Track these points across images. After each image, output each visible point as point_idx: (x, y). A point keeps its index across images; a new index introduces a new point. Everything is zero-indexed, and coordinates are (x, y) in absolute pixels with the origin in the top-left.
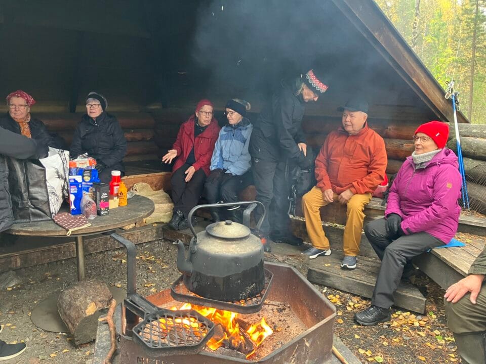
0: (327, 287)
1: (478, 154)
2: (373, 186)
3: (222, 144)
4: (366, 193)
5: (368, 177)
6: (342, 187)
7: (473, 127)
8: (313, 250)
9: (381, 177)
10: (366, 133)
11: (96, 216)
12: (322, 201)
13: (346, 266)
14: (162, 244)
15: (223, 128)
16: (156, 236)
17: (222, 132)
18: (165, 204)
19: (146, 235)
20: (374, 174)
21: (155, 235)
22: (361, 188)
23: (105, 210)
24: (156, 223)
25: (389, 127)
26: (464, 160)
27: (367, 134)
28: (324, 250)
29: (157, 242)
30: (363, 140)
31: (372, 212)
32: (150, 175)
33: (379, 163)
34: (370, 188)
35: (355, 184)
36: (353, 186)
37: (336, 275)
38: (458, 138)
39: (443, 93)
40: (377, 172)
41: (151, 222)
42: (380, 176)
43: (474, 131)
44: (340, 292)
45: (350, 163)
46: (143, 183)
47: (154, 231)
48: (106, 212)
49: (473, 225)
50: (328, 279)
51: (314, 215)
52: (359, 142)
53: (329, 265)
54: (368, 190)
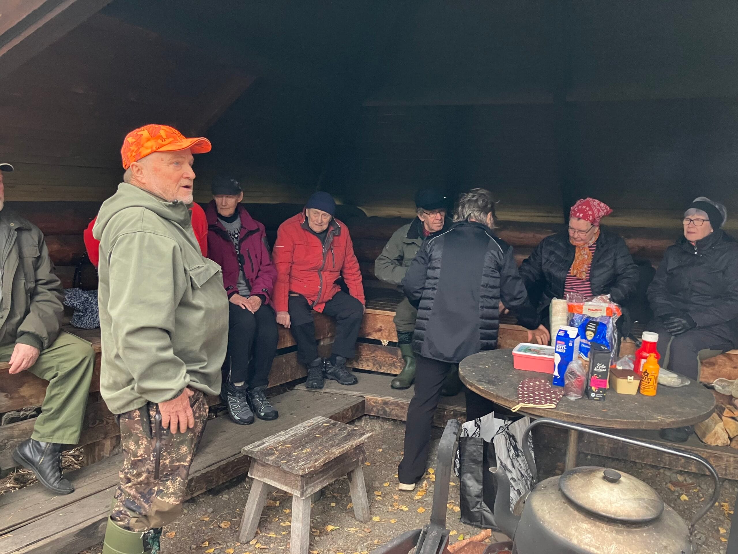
11: (580, 397)
23: (598, 392)
48: (599, 396)
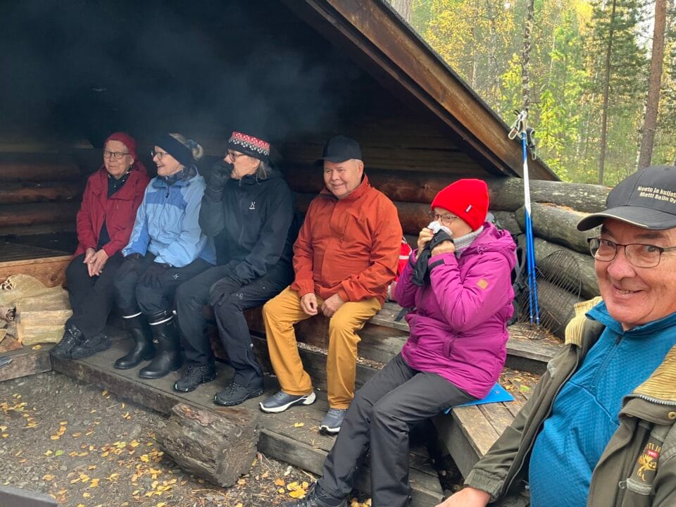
0: (293, 466)
1: (554, 234)
2: (375, 286)
3: (147, 212)
4: (365, 299)
5: (367, 271)
6: (330, 288)
7: (554, 188)
8: (281, 397)
9: (389, 271)
10: (363, 198)
12: (297, 312)
13: (325, 428)
14: (50, 379)
15: (153, 181)
16: (37, 368)
17: (150, 189)
18: (59, 312)
19: (15, 367)
20: (377, 266)
21: (34, 365)
22: (354, 290)
24: (40, 344)
25: (426, 186)
26: (536, 243)
27: (367, 197)
28: (301, 396)
29: (41, 377)
30: (359, 210)
31: (379, 331)
32: (41, 260)
33: (384, 246)
34: (372, 289)
35: (346, 283)
36: (342, 288)
37: (304, 445)
38: (528, 205)
39: (505, 129)
40: (383, 262)
41: (31, 343)
42: (388, 269)
43: (556, 193)
44: (312, 477)
45: (341, 247)
46: (23, 276)
47: (33, 358)
49: (535, 358)
50: (291, 452)
51: (283, 337)
52: (352, 211)
53: (302, 424)
54: (365, 293)
